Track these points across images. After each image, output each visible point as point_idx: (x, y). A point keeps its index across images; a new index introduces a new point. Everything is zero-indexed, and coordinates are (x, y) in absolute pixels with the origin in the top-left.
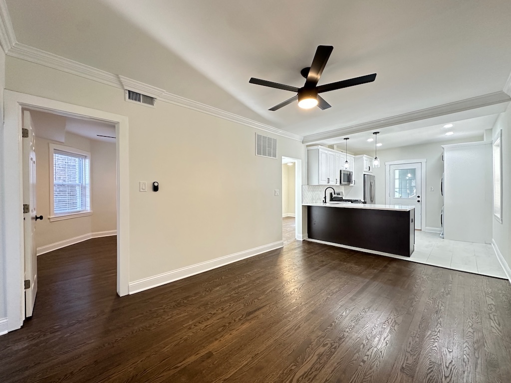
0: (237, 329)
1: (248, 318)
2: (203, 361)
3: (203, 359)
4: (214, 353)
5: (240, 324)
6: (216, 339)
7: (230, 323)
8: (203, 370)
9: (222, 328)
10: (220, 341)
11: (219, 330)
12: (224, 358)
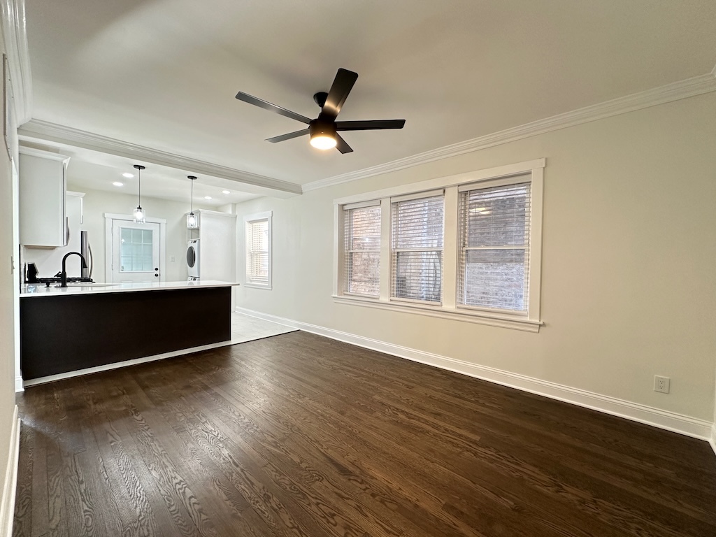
0: (386, 483)
1: (358, 472)
2: (462, 513)
3: (460, 515)
4: (444, 503)
5: (374, 481)
6: (416, 506)
7: (373, 495)
8: (475, 508)
9: (388, 504)
10: (417, 500)
11: (394, 507)
12: (446, 490)
